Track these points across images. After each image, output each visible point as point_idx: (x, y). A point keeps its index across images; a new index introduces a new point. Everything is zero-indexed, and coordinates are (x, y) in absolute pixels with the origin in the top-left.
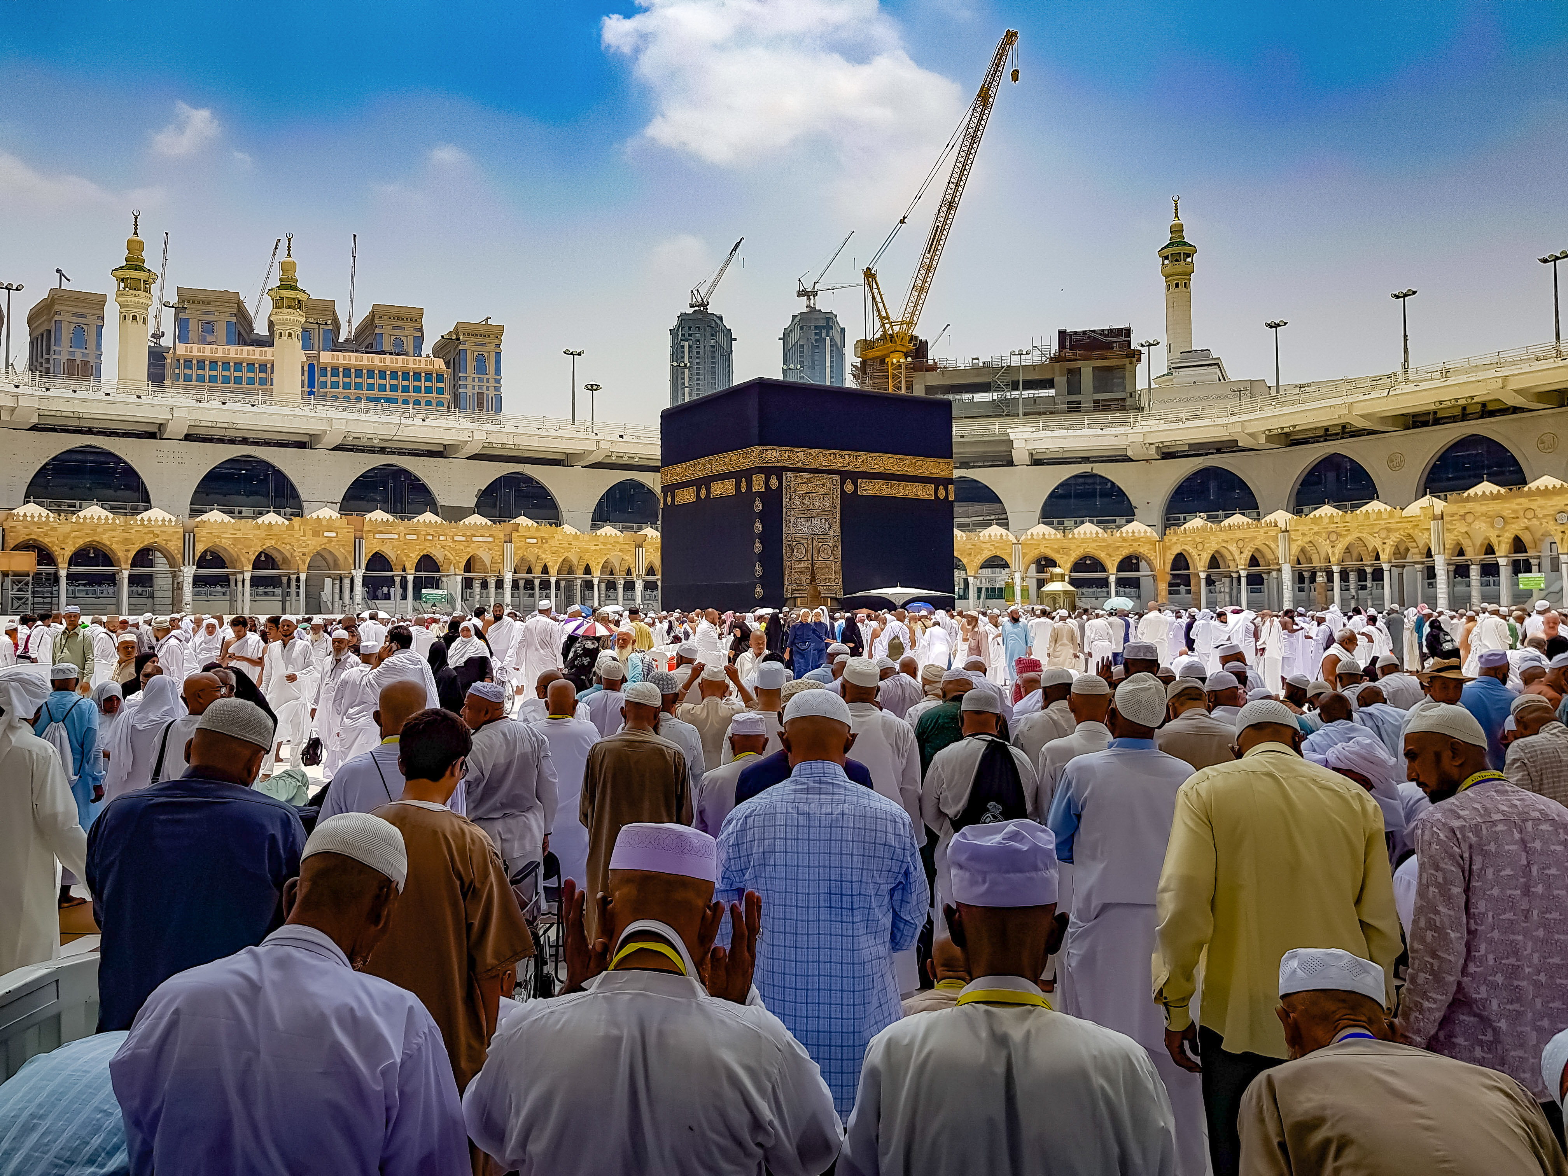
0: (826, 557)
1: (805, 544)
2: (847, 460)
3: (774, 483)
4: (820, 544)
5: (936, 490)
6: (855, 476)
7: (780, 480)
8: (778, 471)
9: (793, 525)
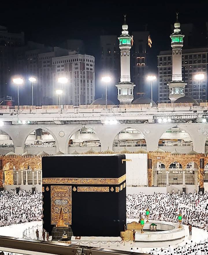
0: (66, 212)
1: (58, 208)
2: (73, 181)
3: (47, 189)
4: (64, 208)
5: (110, 188)
6: (76, 186)
7: (50, 188)
8: (49, 185)
9: (54, 202)
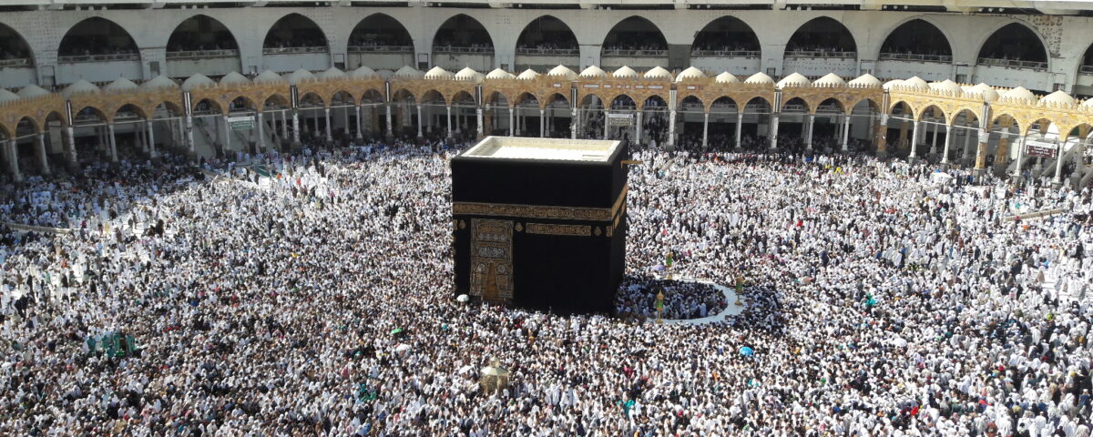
0: (501, 272)
1: (486, 263)
2: (518, 210)
3: (464, 225)
5: (592, 231)
6: (523, 221)
7: (468, 225)
8: (467, 218)
9: (477, 251)
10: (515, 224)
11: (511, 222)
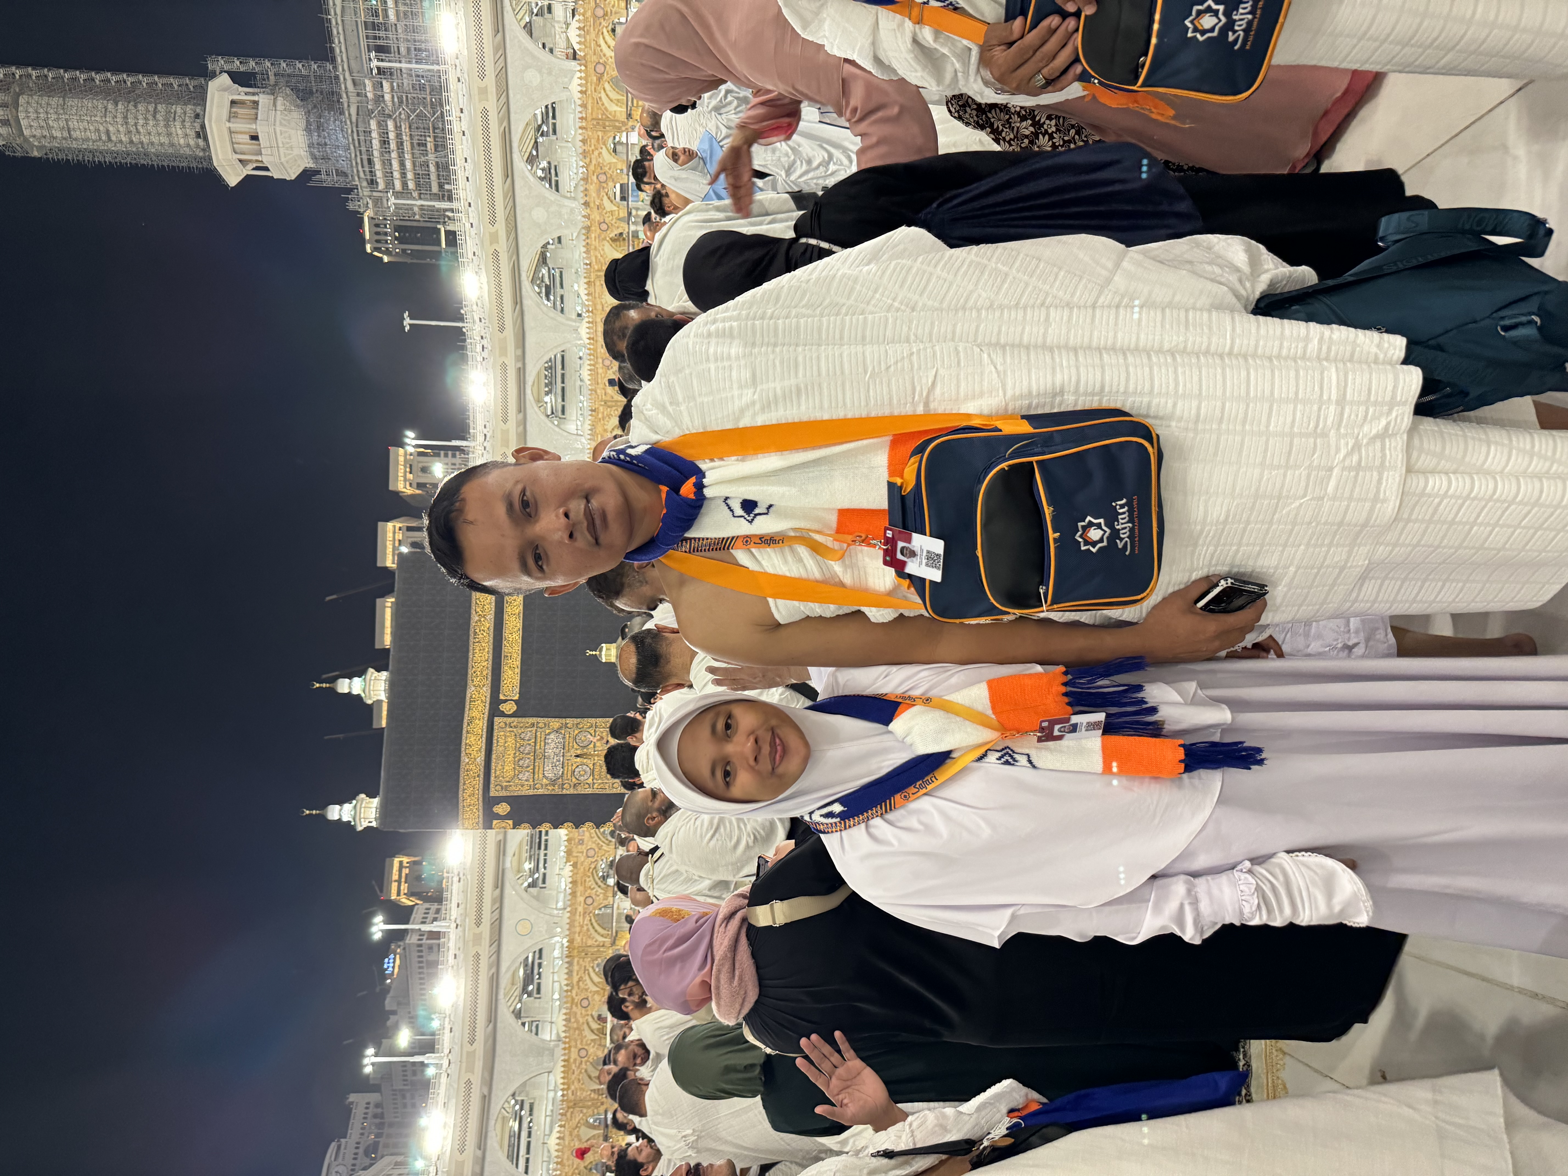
2: (476, 711)
3: (502, 808)
4: (576, 746)
6: (496, 701)
7: (499, 800)
8: (489, 802)
9: (553, 782)
10: (503, 715)
11: (496, 719)
